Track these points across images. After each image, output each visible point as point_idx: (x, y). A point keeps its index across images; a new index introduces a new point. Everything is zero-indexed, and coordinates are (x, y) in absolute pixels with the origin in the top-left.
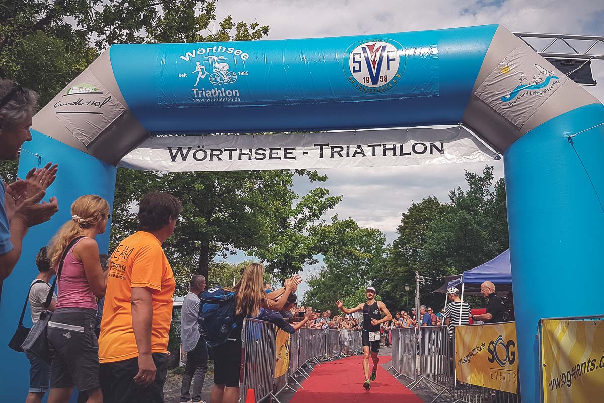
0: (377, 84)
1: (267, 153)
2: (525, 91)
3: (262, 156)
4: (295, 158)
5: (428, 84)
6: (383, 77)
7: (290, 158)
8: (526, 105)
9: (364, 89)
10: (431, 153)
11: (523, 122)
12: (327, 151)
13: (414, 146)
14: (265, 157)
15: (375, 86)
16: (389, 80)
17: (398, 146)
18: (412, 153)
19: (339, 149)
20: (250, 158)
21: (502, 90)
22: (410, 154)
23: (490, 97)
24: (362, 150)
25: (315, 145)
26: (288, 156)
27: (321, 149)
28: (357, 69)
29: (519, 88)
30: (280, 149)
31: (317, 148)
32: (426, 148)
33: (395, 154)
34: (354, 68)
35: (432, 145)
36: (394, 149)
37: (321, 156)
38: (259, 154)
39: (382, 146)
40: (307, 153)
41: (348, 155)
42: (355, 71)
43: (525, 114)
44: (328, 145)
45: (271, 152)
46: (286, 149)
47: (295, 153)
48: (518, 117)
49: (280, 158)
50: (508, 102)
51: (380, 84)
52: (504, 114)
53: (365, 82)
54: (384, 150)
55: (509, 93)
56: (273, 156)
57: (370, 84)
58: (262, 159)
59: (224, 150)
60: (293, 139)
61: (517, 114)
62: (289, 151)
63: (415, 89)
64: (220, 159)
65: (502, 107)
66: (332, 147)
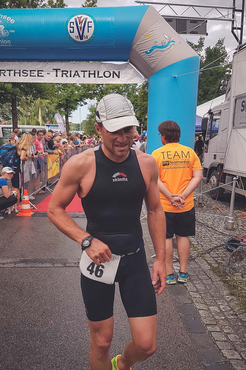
1: (29, 73)
2: (157, 49)
4: (43, 76)
5: (109, 41)
7: (40, 76)
8: (157, 57)
10: (113, 77)
11: (155, 66)
12: (60, 73)
13: (104, 73)
15: (82, 41)
17: (96, 72)
18: (104, 77)
19: (66, 72)
20: (20, 76)
22: (102, 77)
23: (140, 51)
24: (78, 74)
25: (53, 69)
27: (57, 72)
28: (72, 31)
29: (154, 47)
30: (35, 71)
31: (55, 71)
32: (110, 74)
33: (95, 77)
34: (70, 30)
35: (114, 73)
36: (94, 74)
37: (57, 76)
38: (25, 73)
39: (88, 72)
40: (49, 74)
41: (71, 76)
42: (71, 32)
44: (60, 69)
46: (38, 71)
47: (43, 73)
48: (153, 63)
49: (35, 76)
50: (149, 54)
51: (84, 40)
52: (146, 61)
54: (90, 74)
55: (149, 50)
56: (32, 75)
57: (79, 40)
58: (26, 76)
59: (6, 70)
60: (42, 65)
61: (152, 61)
62: (40, 72)
63: (103, 44)
64: (5, 75)
65: (145, 57)
66: (63, 71)
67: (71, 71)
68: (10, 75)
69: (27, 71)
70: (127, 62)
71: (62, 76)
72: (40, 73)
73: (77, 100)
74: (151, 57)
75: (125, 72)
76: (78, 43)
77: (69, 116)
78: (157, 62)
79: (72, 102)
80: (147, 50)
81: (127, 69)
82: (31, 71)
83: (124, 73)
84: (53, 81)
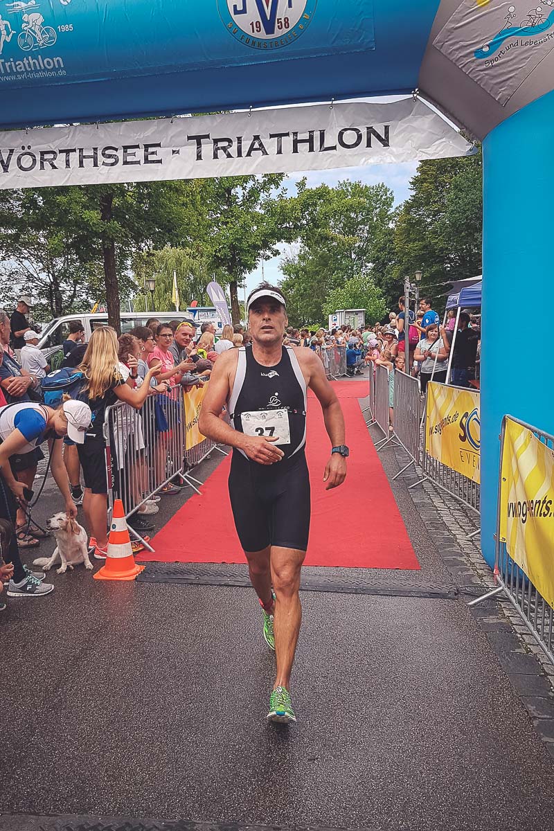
0: (272, 32)
1: (120, 154)
2: (513, 39)
3: (112, 160)
4: (160, 162)
5: (357, 29)
6: (283, 21)
7: (153, 162)
8: (514, 65)
9: (254, 43)
10: (369, 145)
11: (509, 95)
12: (207, 148)
13: (341, 134)
14: (117, 162)
16: (292, 24)
17: (317, 135)
18: (339, 146)
19: (226, 144)
20: (96, 165)
21: (477, 36)
22: (334, 148)
23: (457, 50)
24: (261, 145)
25: (190, 138)
26: (151, 158)
27: (199, 144)
28: (240, 8)
29: (503, 34)
30: (137, 147)
31: (193, 144)
32: (360, 137)
33: (311, 149)
34: (235, 7)
35: (371, 131)
36: (311, 141)
37: (199, 157)
38: (110, 156)
39: (291, 136)
40: (178, 152)
41: (240, 154)
42: (236, 12)
43: (511, 80)
44: (207, 136)
45: (125, 152)
46: (147, 147)
47: (161, 153)
48: (502, 84)
49: (139, 162)
50: (487, 59)
51: (278, 33)
52: (478, 80)
53: (253, 32)
54: (296, 142)
55: (487, 43)
56: (129, 159)
57: (262, 35)
58: (112, 164)
59: (58, 152)
60: (156, 127)
61: (499, 80)
62: (151, 150)
63: (335, 40)
64: (54, 167)
65: (475, 68)
66: (216, 141)
67: (239, 139)
68: (68, 165)
69: (116, 150)
70: (411, 96)
71: (216, 157)
72: (153, 153)
73: (256, 247)
74: (496, 66)
75: (407, 127)
76: (259, 44)
77: (239, 286)
78: (513, 79)
79: (245, 251)
80: (481, 45)
81: (410, 116)
82: (126, 148)
83: (403, 131)
84: (190, 172)
